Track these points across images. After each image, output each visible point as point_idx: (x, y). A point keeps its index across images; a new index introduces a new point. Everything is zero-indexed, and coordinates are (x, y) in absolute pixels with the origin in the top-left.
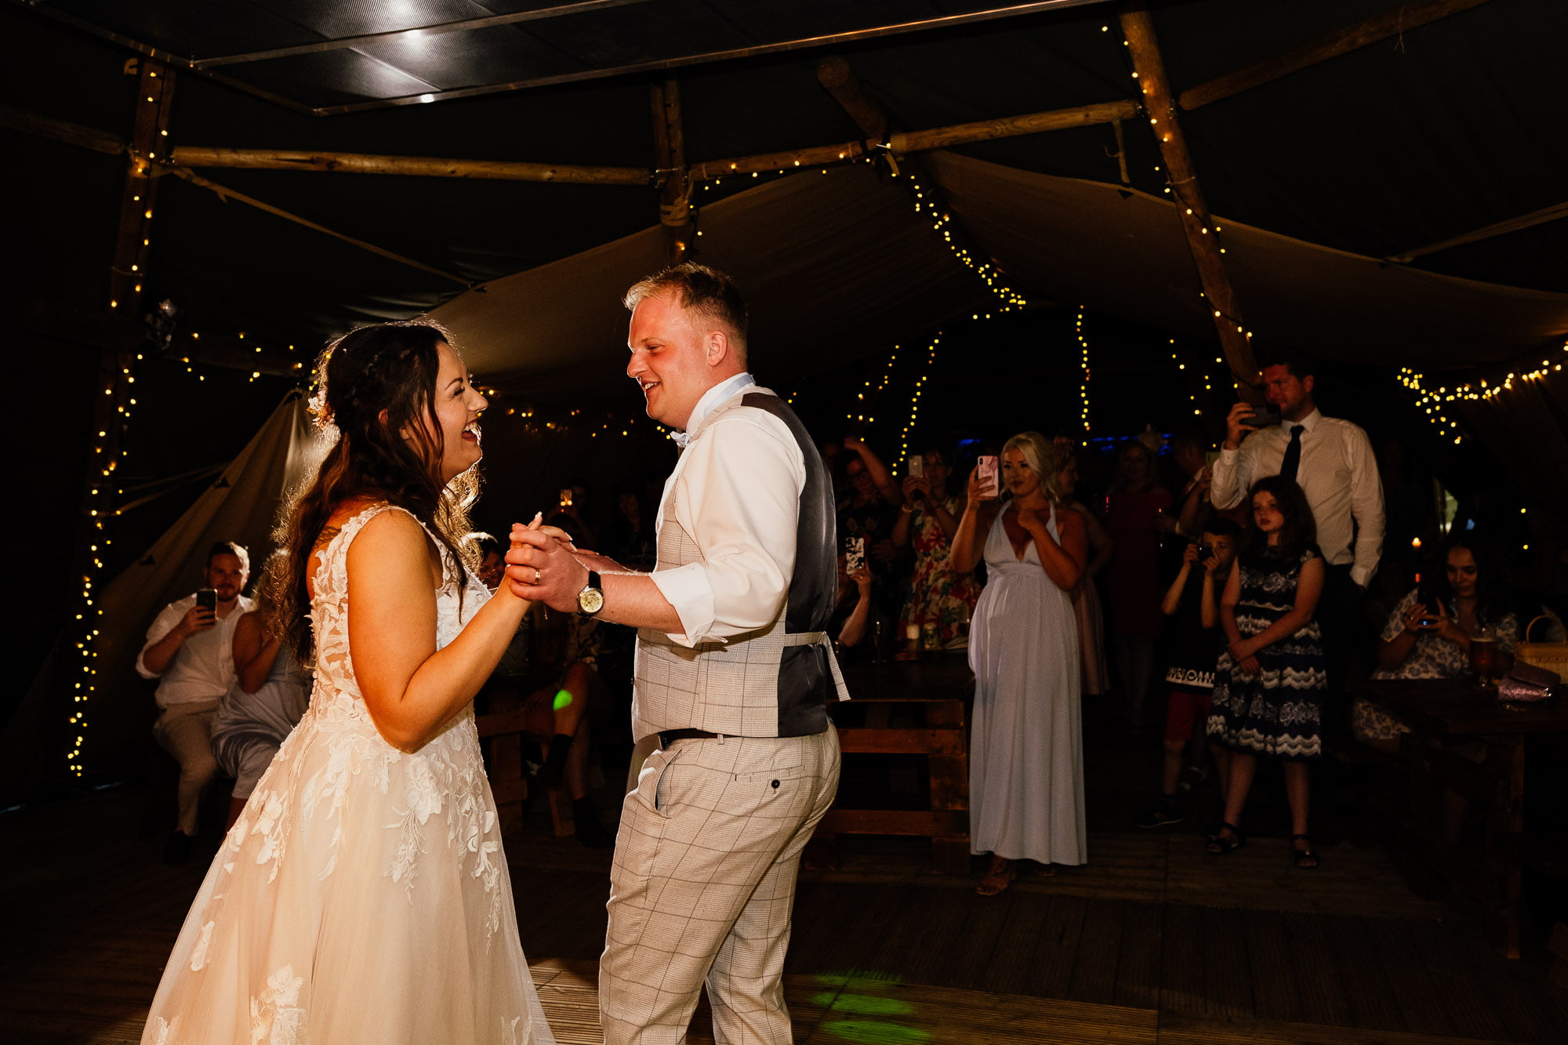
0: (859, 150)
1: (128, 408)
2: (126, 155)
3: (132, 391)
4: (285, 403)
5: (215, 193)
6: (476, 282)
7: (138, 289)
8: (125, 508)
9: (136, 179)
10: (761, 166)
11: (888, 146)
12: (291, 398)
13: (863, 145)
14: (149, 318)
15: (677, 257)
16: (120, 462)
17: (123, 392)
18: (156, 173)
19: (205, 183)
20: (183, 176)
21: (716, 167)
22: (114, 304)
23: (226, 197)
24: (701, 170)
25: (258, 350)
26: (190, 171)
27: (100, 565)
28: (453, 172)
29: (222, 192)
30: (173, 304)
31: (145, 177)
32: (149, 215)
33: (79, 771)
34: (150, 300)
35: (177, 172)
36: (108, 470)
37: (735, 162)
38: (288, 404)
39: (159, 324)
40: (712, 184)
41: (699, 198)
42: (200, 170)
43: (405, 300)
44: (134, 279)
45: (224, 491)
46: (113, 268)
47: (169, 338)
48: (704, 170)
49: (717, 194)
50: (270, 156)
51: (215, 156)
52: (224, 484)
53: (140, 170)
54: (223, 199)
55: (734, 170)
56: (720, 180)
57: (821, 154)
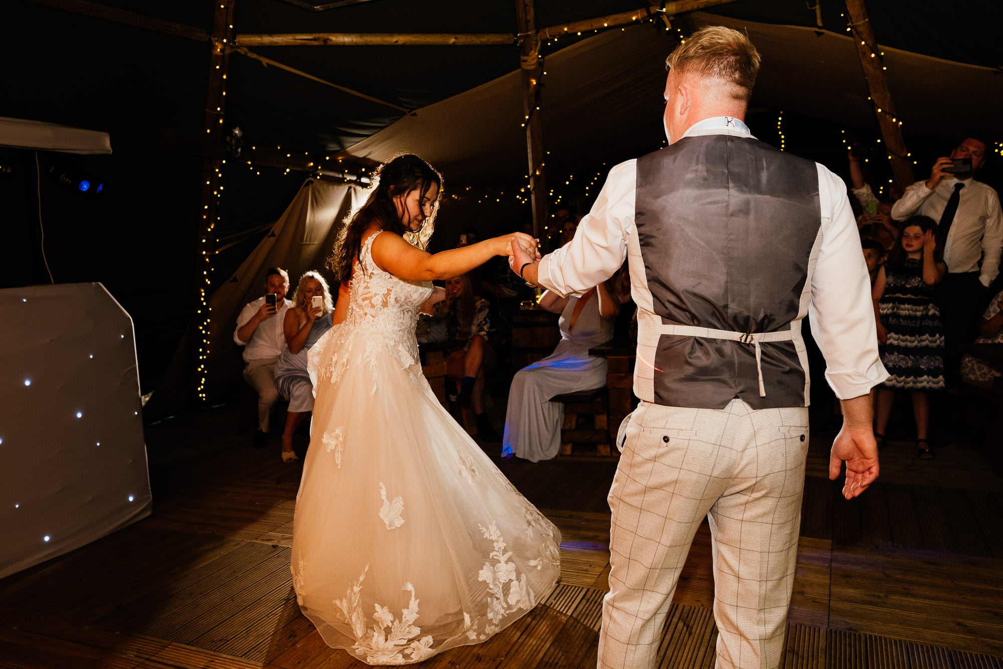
0: (645, 14)
1: (219, 191)
2: (210, 41)
3: (221, 182)
4: (304, 187)
5: (260, 62)
6: (412, 110)
7: (221, 121)
8: (220, 250)
9: (217, 56)
10: (583, 28)
11: (664, 10)
12: (307, 184)
13: (648, 11)
14: (228, 138)
15: (531, 89)
16: (216, 222)
17: (217, 183)
18: (228, 51)
19: (255, 56)
20: (243, 53)
21: (555, 30)
22: (208, 131)
23: (267, 63)
24: (545, 33)
25: (289, 155)
26: (246, 49)
27: (209, 282)
28: (397, 42)
29: (265, 61)
30: (241, 130)
31: (221, 54)
32: (225, 77)
33: (204, 397)
34: (228, 128)
35: (239, 50)
36: (210, 228)
37: (567, 26)
38: (306, 188)
39: (234, 142)
40: (552, 41)
41: (544, 51)
42: (252, 48)
43: (371, 122)
44: (218, 116)
45: (273, 239)
46: (207, 110)
47: (239, 150)
48: (547, 33)
49: (556, 47)
50: (291, 38)
51: (260, 39)
52: (273, 235)
53: (219, 50)
54: (266, 65)
55: (566, 31)
56: (557, 38)
57: (621, 18)
